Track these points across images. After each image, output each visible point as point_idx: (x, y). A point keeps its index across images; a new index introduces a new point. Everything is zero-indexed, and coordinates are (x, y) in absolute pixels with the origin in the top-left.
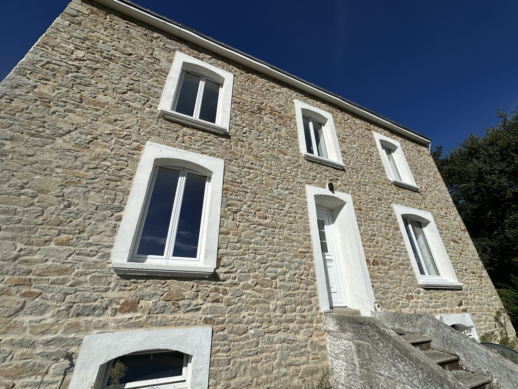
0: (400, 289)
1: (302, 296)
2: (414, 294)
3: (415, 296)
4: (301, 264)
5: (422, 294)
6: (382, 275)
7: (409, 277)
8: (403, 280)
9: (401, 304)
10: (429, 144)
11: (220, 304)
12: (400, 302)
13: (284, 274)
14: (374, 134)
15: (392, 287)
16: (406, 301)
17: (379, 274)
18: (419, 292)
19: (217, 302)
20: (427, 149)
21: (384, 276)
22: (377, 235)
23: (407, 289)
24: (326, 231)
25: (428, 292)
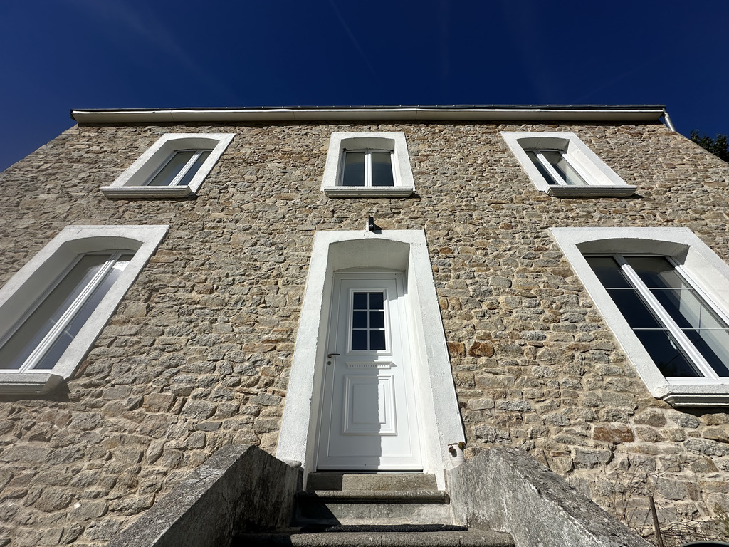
0: (570, 411)
1: (235, 430)
2: (633, 426)
3: (640, 432)
4: (258, 364)
5: (672, 425)
6: (501, 377)
7: (608, 379)
8: (586, 387)
9: (573, 455)
10: (663, 115)
11: (44, 443)
12: (571, 447)
13: (208, 386)
14: (502, 135)
15: (538, 406)
16: (596, 446)
17: (491, 376)
18: (658, 421)
19: (39, 440)
20: (663, 126)
21: (509, 380)
22: (494, 293)
23: (602, 413)
24: (385, 310)
25: (702, 419)
